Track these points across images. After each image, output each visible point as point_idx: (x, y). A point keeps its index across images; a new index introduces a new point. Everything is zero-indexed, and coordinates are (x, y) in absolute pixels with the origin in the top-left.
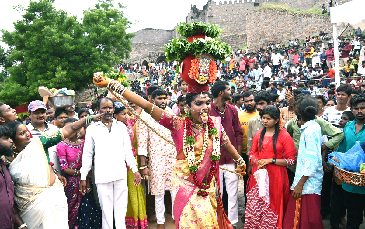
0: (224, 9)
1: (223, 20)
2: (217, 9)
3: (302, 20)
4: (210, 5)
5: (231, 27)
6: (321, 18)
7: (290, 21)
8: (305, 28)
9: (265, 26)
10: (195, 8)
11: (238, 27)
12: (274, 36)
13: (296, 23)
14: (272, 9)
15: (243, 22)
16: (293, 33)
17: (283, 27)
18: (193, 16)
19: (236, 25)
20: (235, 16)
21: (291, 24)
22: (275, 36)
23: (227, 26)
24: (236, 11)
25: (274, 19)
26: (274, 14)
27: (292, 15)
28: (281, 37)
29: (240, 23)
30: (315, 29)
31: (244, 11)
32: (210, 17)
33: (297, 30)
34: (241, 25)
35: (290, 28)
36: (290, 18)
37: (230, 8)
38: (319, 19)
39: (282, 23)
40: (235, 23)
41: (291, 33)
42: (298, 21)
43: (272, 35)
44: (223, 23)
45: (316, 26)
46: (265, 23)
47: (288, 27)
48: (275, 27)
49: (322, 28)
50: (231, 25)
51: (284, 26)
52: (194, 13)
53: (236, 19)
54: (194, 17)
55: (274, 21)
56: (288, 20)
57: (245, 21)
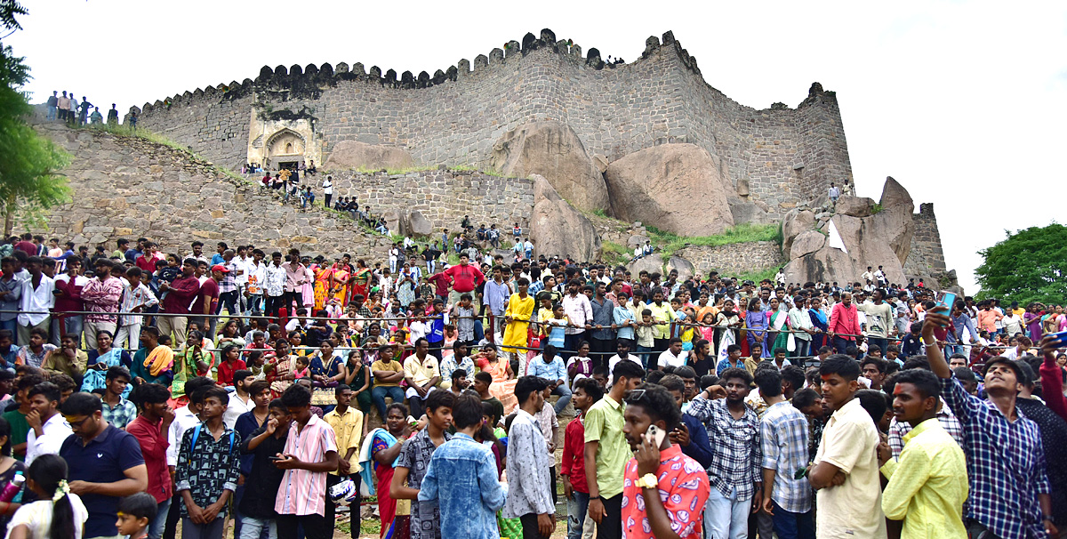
3: (269, 207)
6: (329, 217)
7: (226, 198)
8: (278, 231)
9: (117, 187)
12: (152, 226)
13: (246, 210)
14: (157, 146)
16: (234, 234)
17: (195, 209)
21: (229, 207)
25: (159, 175)
26: (163, 163)
27: (232, 182)
30: (309, 240)
33: (249, 230)
35: (225, 219)
36: (225, 189)
38: (323, 218)
39: (193, 199)
41: (224, 233)
42: (255, 205)
43: (143, 223)
45: (315, 234)
46: (117, 177)
47: (216, 214)
48: (162, 200)
49: (333, 243)
51: (200, 207)
55: (160, 182)
56: (217, 195)
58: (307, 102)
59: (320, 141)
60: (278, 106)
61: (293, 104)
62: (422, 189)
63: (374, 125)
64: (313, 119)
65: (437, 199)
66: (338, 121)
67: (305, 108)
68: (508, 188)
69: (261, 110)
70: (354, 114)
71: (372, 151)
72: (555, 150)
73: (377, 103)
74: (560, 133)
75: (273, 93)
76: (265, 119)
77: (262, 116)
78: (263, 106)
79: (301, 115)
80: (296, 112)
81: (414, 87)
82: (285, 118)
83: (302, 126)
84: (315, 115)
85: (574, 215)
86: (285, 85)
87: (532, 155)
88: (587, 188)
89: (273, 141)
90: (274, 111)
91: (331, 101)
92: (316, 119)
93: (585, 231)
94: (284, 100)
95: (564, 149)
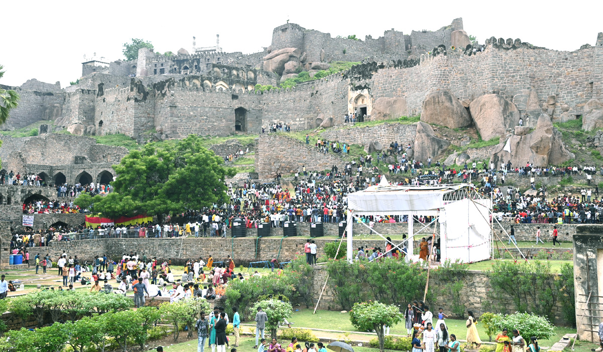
0: (191, 98)
1: (190, 113)
2: (182, 96)
3: (316, 154)
4: (173, 90)
5: (201, 124)
6: (332, 156)
7: (306, 153)
8: (318, 161)
9: (280, 152)
10: (141, 86)
11: (210, 125)
12: (289, 163)
13: (310, 156)
15: (217, 118)
16: (308, 164)
17: (298, 157)
18: (137, 97)
19: (208, 122)
20: (207, 110)
21: (306, 155)
22: (291, 163)
23: (195, 122)
24: (208, 103)
26: (290, 143)
27: (307, 148)
28: (296, 165)
29: (214, 120)
30: (327, 164)
31: (219, 103)
32: (172, 107)
33: (311, 162)
34: (214, 122)
35: (306, 159)
36: (305, 150)
37: (200, 98)
38: (330, 157)
39: (298, 153)
40: (206, 119)
41: (305, 163)
42: (313, 154)
43: (287, 162)
44: (190, 118)
45: (328, 162)
46: (280, 149)
47: (304, 158)
48: (291, 155)
50: (200, 121)
51: (300, 156)
52: (140, 93)
53: (207, 113)
54: (139, 99)
55: (290, 149)
56: (303, 152)
57: (220, 119)
58: (367, 81)
59: (372, 98)
60: (357, 83)
61: (362, 82)
62: (379, 133)
63: (391, 88)
64: (369, 88)
65: (384, 136)
66: (378, 89)
67: (366, 84)
68: (407, 129)
69: (352, 86)
70: (383, 85)
71: (389, 102)
72: (437, 105)
73: (393, 78)
74: (438, 98)
75: (356, 78)
76: (353, 90)
77: (352, 89)
78: (352, 84)
79: (365, 87)
80: (363, 86)
81: (408, 67)
82: (360, 89)
83: (366, 92)
84: (370, 87)
85: (428, 139)
86: (360, 73)
87: (428, 109)
88: (453, 119)
89: (357, 99)
90: (356, 86)
91: (376, 79)
92: (370, 89)
93: (432, 145)
94: (360, 80)
95: (441, 104)
